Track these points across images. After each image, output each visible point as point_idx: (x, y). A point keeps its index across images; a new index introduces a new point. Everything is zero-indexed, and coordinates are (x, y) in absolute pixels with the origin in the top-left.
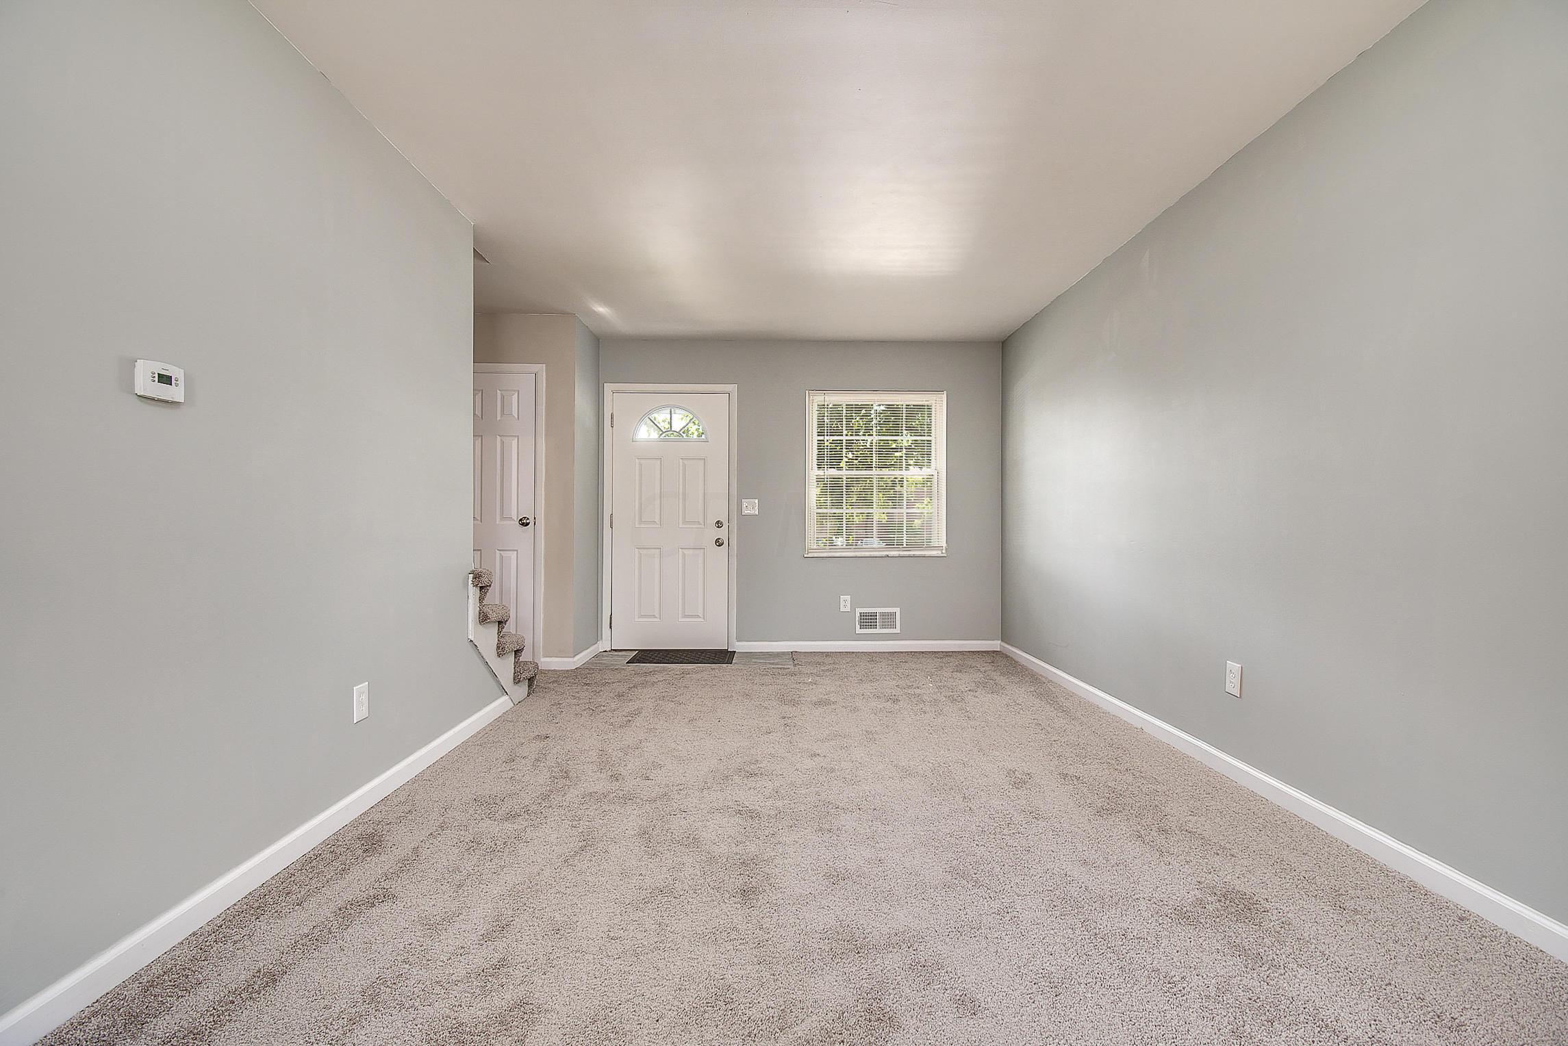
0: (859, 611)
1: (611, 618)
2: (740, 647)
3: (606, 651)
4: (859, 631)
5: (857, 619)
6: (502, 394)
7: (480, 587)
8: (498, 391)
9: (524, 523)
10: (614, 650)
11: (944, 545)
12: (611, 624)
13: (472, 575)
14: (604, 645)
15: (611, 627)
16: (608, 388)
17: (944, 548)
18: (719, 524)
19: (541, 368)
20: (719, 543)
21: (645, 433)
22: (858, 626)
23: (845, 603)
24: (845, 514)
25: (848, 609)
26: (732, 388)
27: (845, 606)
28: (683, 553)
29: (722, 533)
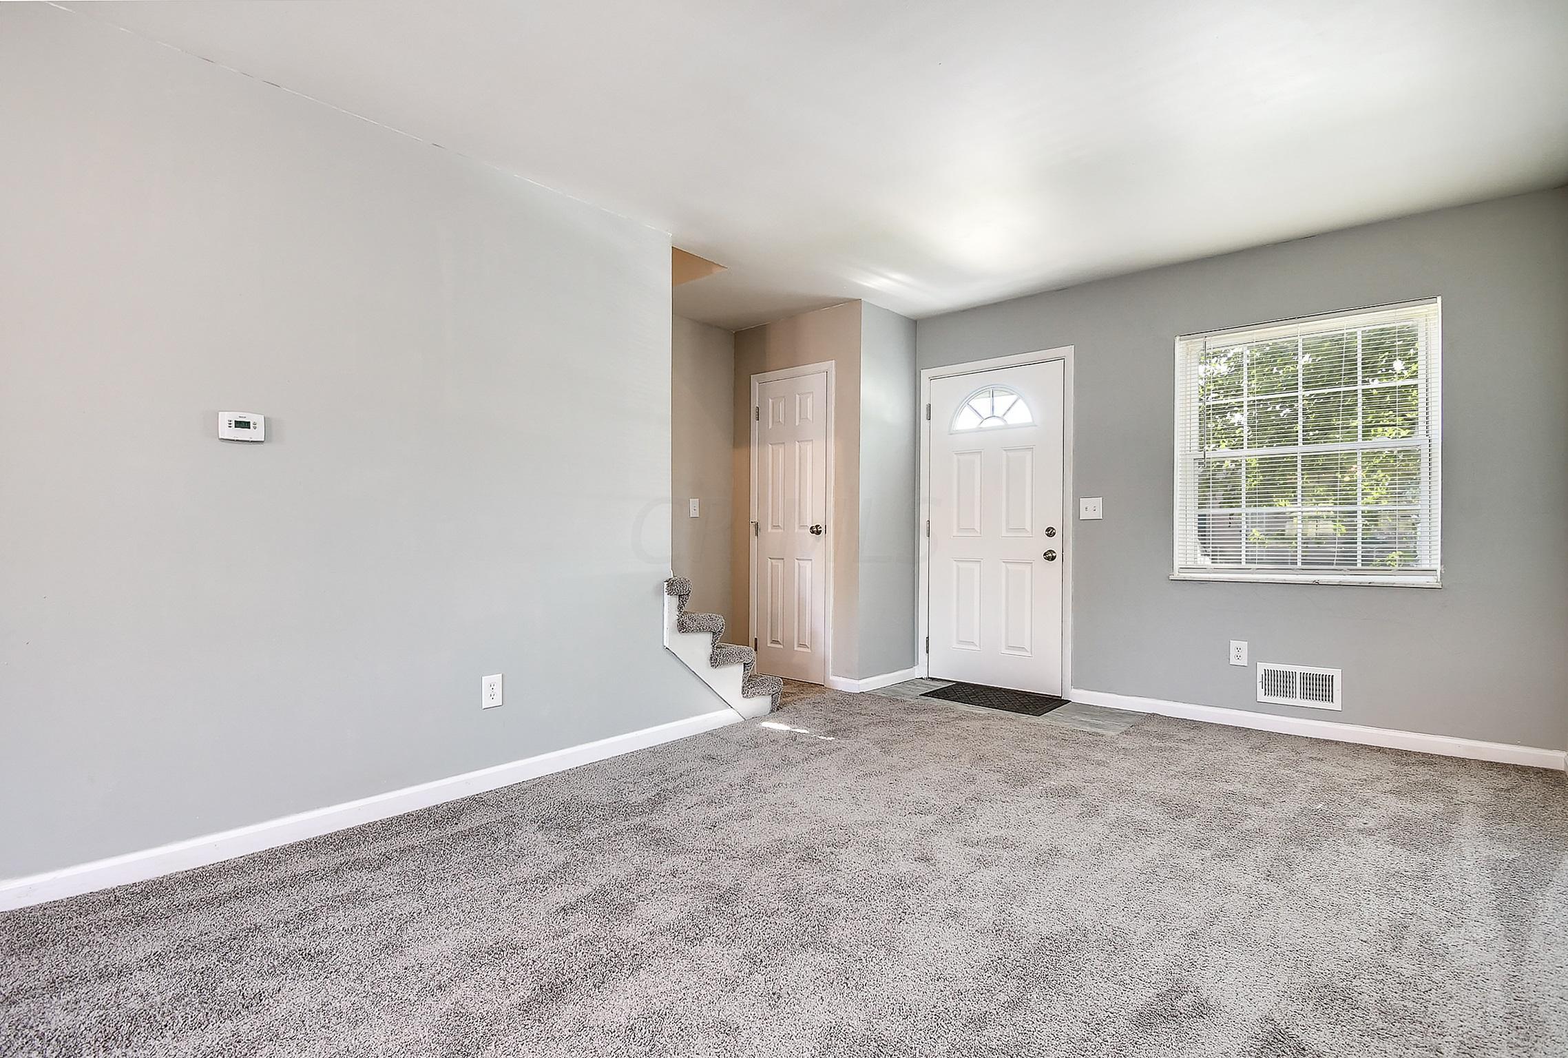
0: (1262, 667)
1: (928, 641)
2: (1078, 696)
3: (922, 678)
4: (1261, 697)
5: (1259, 679)
6: (800, 398)
7: (680, 596)
8: (797, 395)
9: (816, 531)
10: (931, 678)
11: (1438, 567)
12: (928, 647)
13: (667, 583)
14: (919, 671)
15: (928, 652)
16: (925, 374)
17: (1439, 573)
18: (1050, 532)
19: (830, 365)
20: (1049, 556)
21: (966, 421)
22: (1261, 691)
23: (1239, 652)
24: (1244, 515)
25: (1244, 661)
26: (1068, 351)
27: (1238, 657)
28: (1007, 567)
29: (1054, 544)
